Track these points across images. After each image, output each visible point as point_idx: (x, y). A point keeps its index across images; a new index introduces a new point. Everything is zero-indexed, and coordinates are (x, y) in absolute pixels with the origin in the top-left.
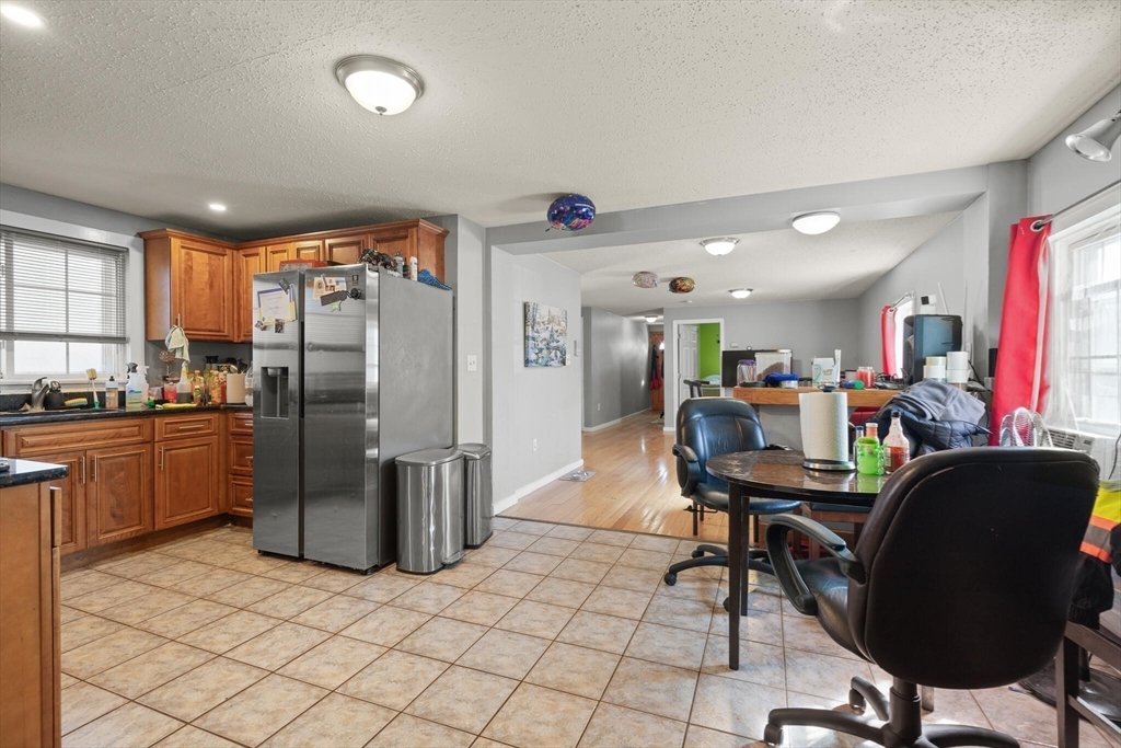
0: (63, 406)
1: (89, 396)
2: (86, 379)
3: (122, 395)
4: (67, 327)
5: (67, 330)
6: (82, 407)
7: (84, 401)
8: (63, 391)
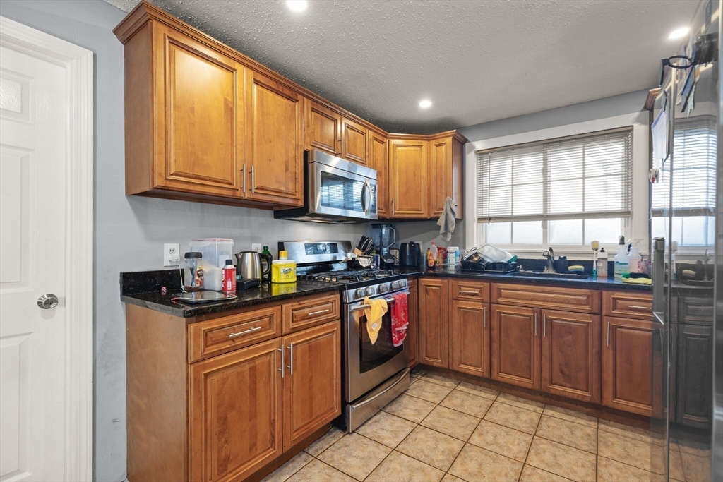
0: (567, 271)
1: (589, 265)
2: (590, 250)
3: (611, 265)
4: (584, 207)
5: (584, 209)
6: (579, 273)
7: (581, 268)
8: (569, 258)
